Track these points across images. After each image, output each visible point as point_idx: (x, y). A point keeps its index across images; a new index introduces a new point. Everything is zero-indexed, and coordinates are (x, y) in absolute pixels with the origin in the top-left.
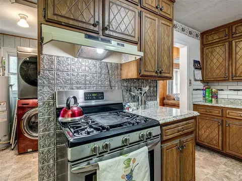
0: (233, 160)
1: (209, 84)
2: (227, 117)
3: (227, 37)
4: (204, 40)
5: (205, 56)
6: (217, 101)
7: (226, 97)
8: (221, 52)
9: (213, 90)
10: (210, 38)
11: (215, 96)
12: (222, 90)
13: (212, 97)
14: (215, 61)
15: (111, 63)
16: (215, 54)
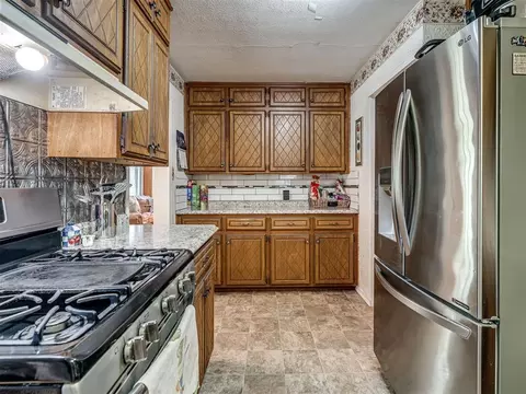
0: (235, 294)
1: (195, 177)
2: (227, 230)
3: (223, 104)
4: (191, 98)
5: (191, 126)
6: (207, 207)
7: (217, 198)
8: (215, 125)
9: (203, 187)
10: (199, 97)
11: (203, 197)
12: (213, 187)
13: (200, 200)
14: (207, 137)
15: (15, 103)
16: (207, 126)
